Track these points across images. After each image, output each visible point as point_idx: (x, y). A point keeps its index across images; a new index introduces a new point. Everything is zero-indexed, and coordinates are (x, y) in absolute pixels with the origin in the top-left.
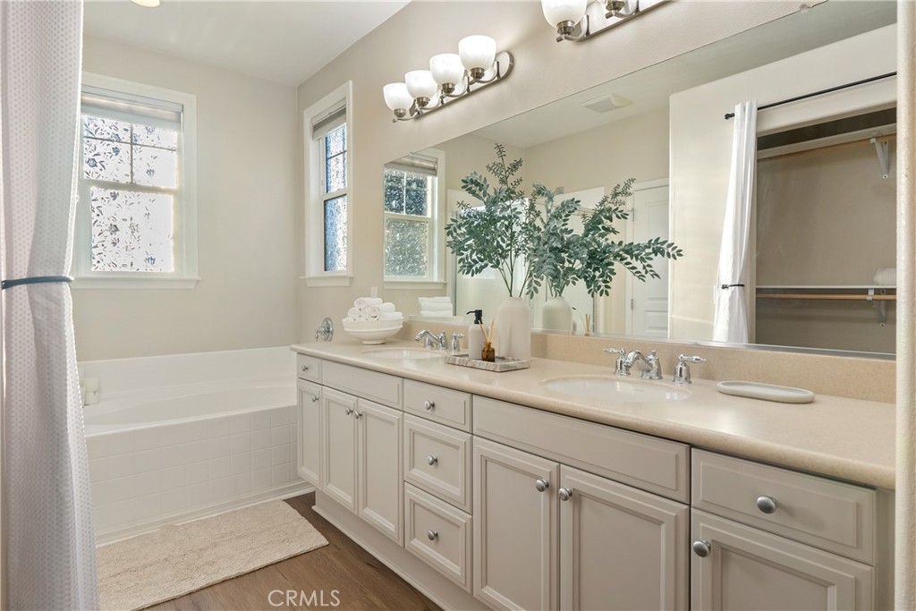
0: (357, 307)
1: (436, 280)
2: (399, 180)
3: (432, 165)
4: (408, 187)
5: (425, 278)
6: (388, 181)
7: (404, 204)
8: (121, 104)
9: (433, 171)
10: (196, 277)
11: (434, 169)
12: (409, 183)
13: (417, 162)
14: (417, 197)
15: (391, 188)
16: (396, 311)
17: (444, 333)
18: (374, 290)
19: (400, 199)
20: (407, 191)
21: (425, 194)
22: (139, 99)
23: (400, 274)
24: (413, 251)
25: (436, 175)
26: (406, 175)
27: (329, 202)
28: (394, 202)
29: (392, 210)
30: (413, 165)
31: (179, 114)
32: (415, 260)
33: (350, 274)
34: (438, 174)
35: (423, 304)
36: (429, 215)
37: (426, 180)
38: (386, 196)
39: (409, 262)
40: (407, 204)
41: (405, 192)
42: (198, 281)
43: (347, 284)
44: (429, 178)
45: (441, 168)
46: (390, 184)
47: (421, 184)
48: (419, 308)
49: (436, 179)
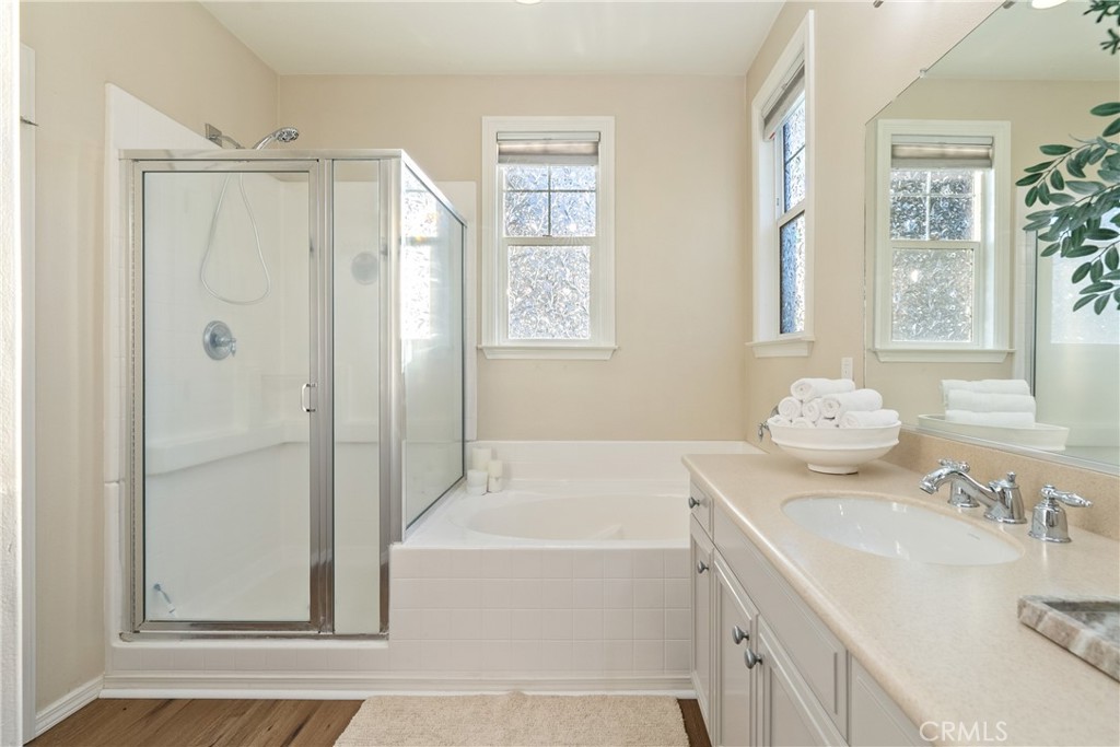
0: (796, 396)
1: (990, 345)
2: (917, 186)
3: (982, 151)
4: (934, 195)
5: (968, 343)
6: (897, 190)
7: (926, 224)
8: (537, 146)
9: (986, 161)
10: (613, 345)
11: (987, 157)
12: (936, 188)
13: (951, 150)
14: (951, 209)
15: (903, 201)
16: (885, 406)
17: (1012, 480)
18: (848, 363)
19: (919, 215)
20: (933, 201)
21: (968, 203)
22: (553, 136)
23: (917, 337)
24: (943, 298)
25: (991, 166)
26: (930, 176)
27: (788, 229)
28: (908, 222)
29: (904, 234)
30: (943, 157)
31: (596, 144)
32: (946, 314)
33: (810, 336)
34: (995, 163)
35: (953, 394)
36: (976, 236)
37: (971, 178)
38: (893, 213)
39: (935, 317)
40: (931, 223)
41: (927, 204)
42: (615, 350)
43: (804, 353)
44: (977, 174)
45: (1002, 153)
46: (901, 194)
47: (960, 187)
48: (942, 400)
49: (991, 173)
